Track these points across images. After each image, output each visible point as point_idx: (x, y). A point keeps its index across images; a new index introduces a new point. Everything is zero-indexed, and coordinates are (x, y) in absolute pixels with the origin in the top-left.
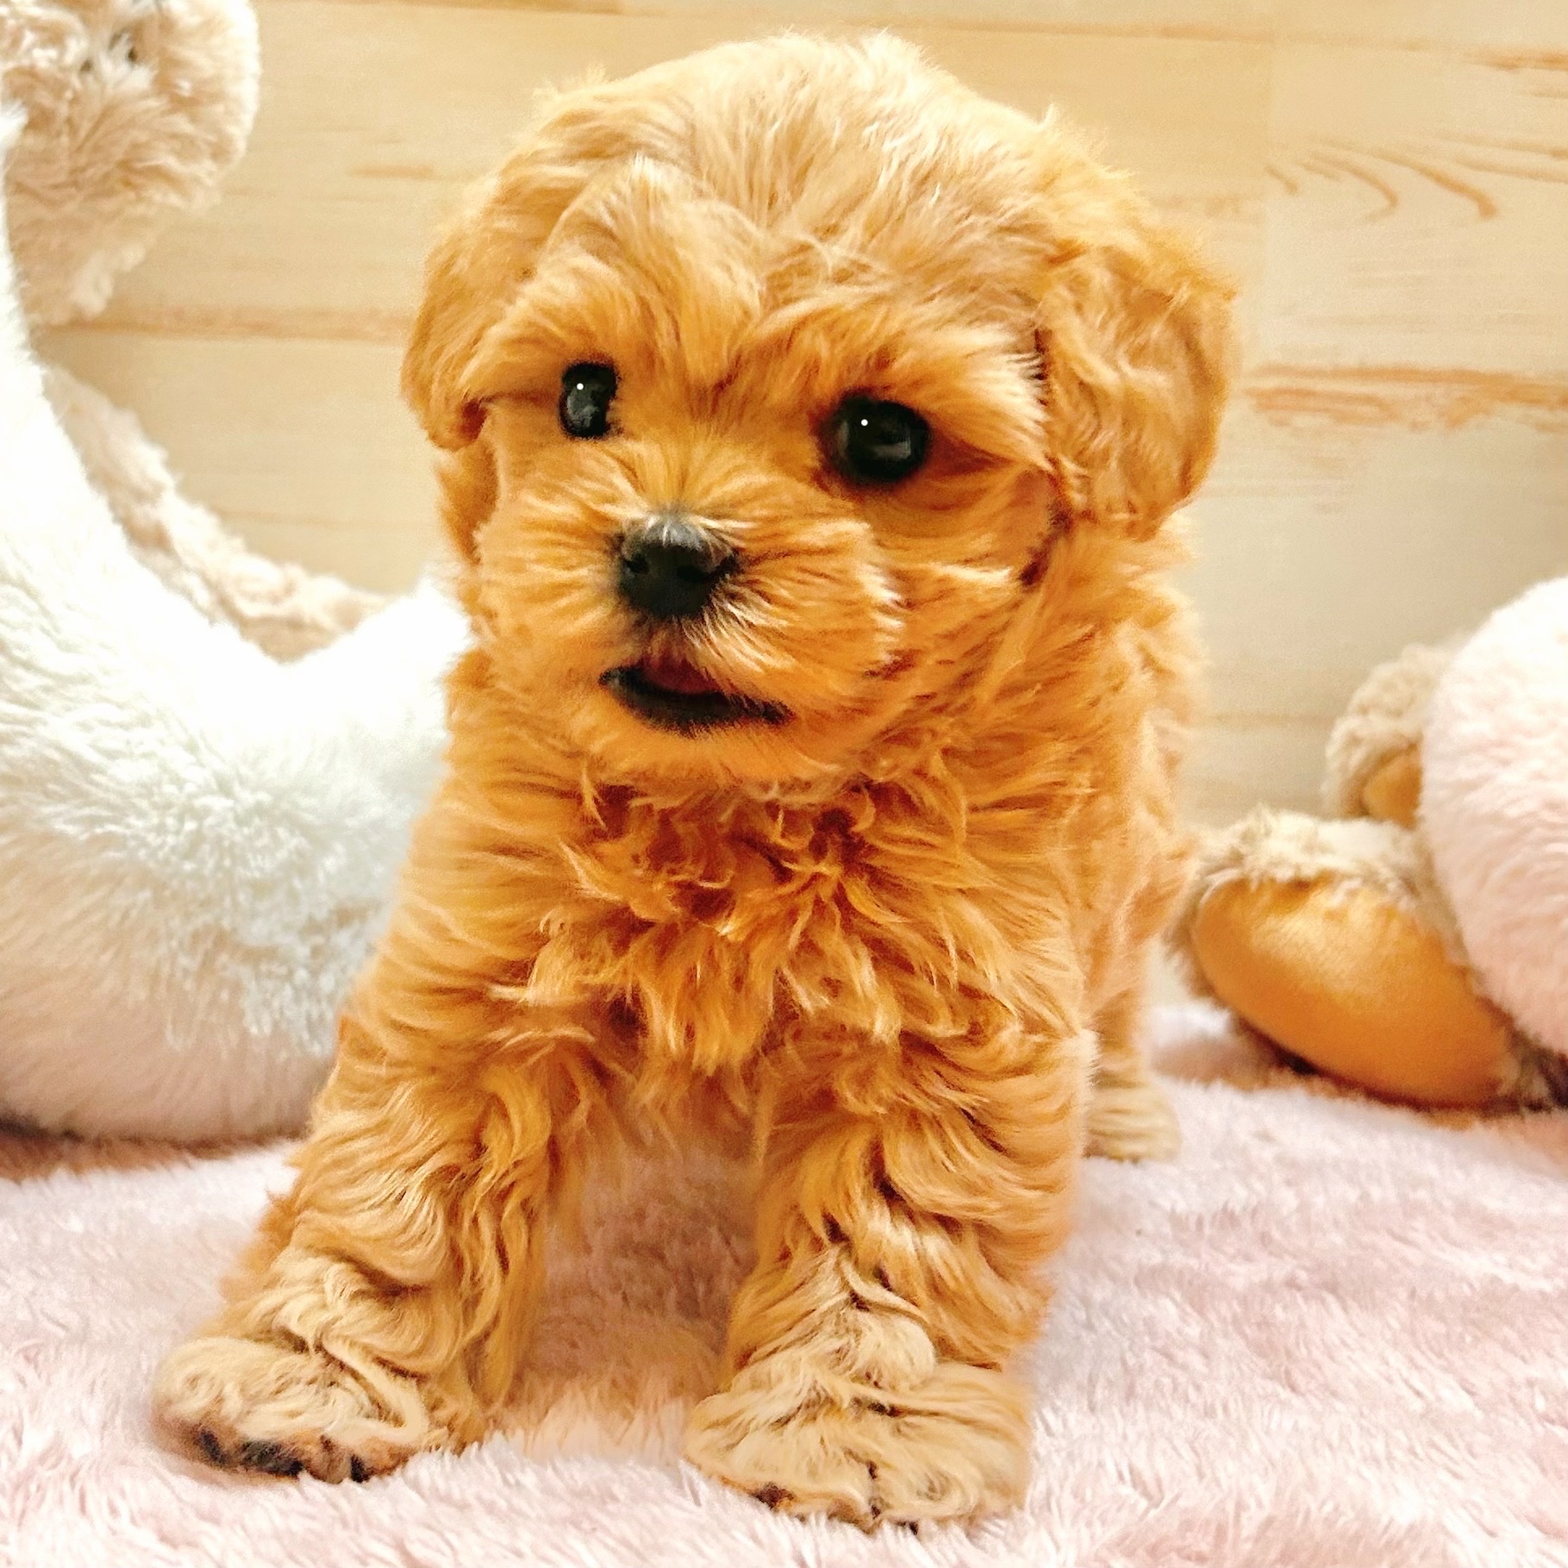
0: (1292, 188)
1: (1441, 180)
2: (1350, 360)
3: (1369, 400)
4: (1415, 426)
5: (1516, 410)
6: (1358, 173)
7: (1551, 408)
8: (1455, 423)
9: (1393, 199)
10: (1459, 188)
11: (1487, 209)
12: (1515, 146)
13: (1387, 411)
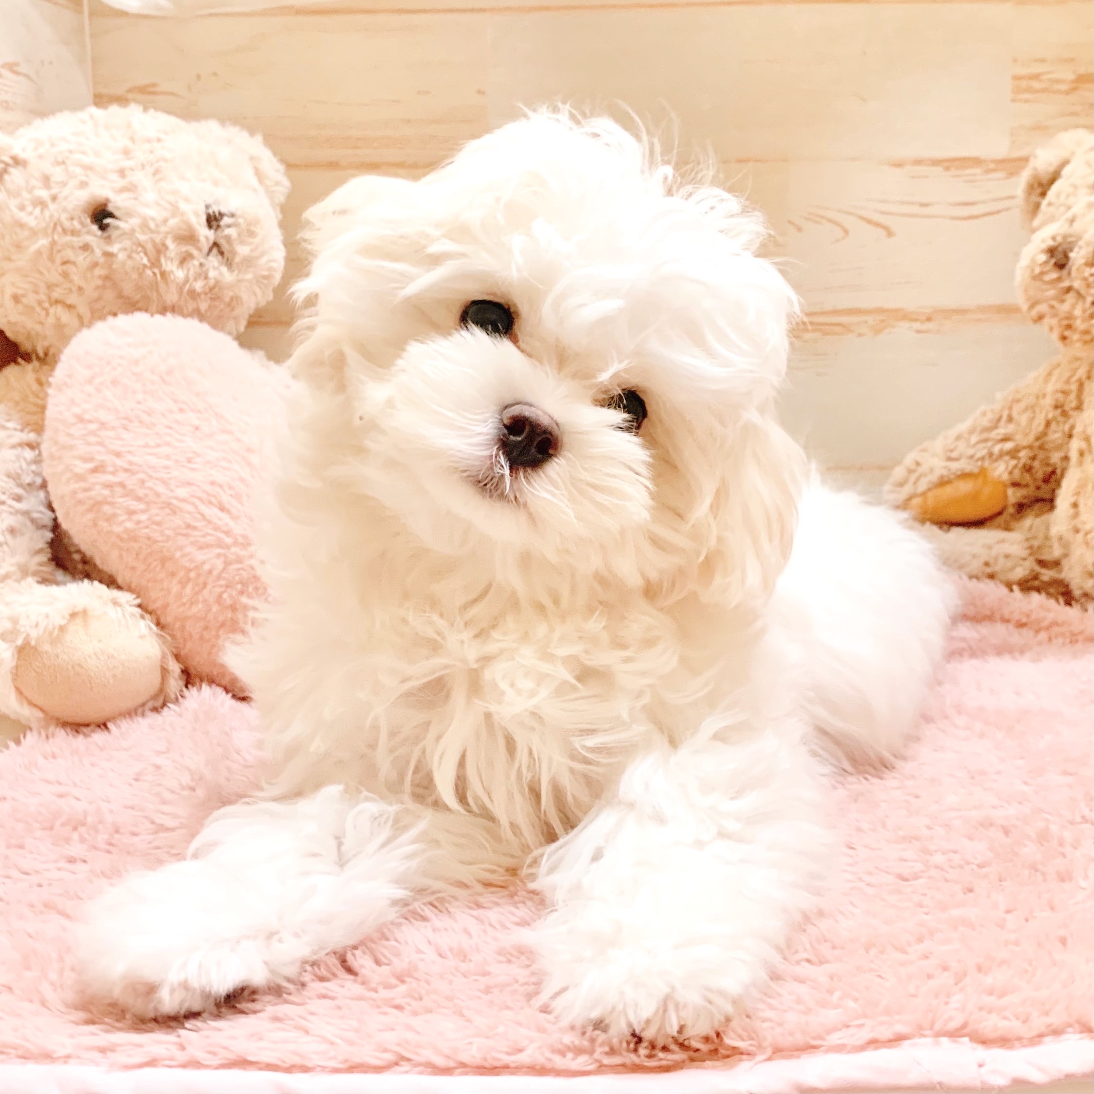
0: (799, 229)
1: (869, 222)
2: (828, 307)
3: (838, 325)
4: (860, 335)
5: (905, 325)
6: (830, 221)
7: (922, 322)
8: (877, 331)
9: (846, 232)
10: (878, 225)
11: (890, 233)
12: (903, 203)
13: (846, 328)
